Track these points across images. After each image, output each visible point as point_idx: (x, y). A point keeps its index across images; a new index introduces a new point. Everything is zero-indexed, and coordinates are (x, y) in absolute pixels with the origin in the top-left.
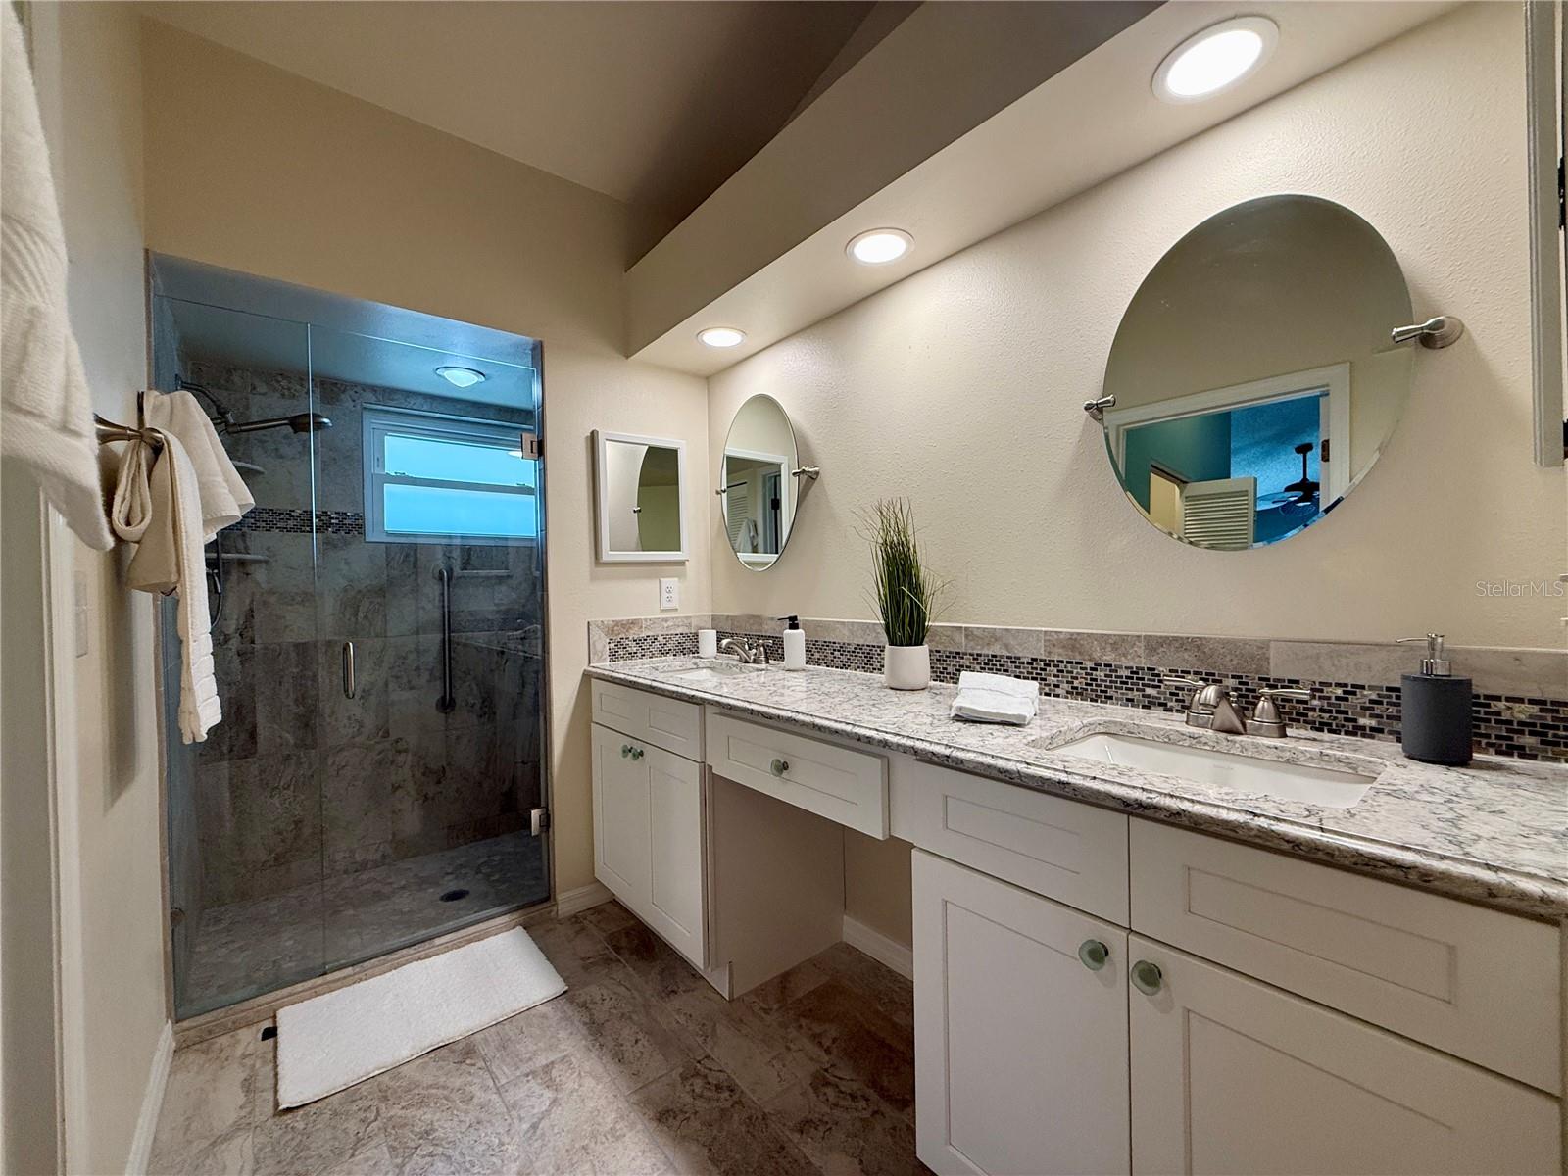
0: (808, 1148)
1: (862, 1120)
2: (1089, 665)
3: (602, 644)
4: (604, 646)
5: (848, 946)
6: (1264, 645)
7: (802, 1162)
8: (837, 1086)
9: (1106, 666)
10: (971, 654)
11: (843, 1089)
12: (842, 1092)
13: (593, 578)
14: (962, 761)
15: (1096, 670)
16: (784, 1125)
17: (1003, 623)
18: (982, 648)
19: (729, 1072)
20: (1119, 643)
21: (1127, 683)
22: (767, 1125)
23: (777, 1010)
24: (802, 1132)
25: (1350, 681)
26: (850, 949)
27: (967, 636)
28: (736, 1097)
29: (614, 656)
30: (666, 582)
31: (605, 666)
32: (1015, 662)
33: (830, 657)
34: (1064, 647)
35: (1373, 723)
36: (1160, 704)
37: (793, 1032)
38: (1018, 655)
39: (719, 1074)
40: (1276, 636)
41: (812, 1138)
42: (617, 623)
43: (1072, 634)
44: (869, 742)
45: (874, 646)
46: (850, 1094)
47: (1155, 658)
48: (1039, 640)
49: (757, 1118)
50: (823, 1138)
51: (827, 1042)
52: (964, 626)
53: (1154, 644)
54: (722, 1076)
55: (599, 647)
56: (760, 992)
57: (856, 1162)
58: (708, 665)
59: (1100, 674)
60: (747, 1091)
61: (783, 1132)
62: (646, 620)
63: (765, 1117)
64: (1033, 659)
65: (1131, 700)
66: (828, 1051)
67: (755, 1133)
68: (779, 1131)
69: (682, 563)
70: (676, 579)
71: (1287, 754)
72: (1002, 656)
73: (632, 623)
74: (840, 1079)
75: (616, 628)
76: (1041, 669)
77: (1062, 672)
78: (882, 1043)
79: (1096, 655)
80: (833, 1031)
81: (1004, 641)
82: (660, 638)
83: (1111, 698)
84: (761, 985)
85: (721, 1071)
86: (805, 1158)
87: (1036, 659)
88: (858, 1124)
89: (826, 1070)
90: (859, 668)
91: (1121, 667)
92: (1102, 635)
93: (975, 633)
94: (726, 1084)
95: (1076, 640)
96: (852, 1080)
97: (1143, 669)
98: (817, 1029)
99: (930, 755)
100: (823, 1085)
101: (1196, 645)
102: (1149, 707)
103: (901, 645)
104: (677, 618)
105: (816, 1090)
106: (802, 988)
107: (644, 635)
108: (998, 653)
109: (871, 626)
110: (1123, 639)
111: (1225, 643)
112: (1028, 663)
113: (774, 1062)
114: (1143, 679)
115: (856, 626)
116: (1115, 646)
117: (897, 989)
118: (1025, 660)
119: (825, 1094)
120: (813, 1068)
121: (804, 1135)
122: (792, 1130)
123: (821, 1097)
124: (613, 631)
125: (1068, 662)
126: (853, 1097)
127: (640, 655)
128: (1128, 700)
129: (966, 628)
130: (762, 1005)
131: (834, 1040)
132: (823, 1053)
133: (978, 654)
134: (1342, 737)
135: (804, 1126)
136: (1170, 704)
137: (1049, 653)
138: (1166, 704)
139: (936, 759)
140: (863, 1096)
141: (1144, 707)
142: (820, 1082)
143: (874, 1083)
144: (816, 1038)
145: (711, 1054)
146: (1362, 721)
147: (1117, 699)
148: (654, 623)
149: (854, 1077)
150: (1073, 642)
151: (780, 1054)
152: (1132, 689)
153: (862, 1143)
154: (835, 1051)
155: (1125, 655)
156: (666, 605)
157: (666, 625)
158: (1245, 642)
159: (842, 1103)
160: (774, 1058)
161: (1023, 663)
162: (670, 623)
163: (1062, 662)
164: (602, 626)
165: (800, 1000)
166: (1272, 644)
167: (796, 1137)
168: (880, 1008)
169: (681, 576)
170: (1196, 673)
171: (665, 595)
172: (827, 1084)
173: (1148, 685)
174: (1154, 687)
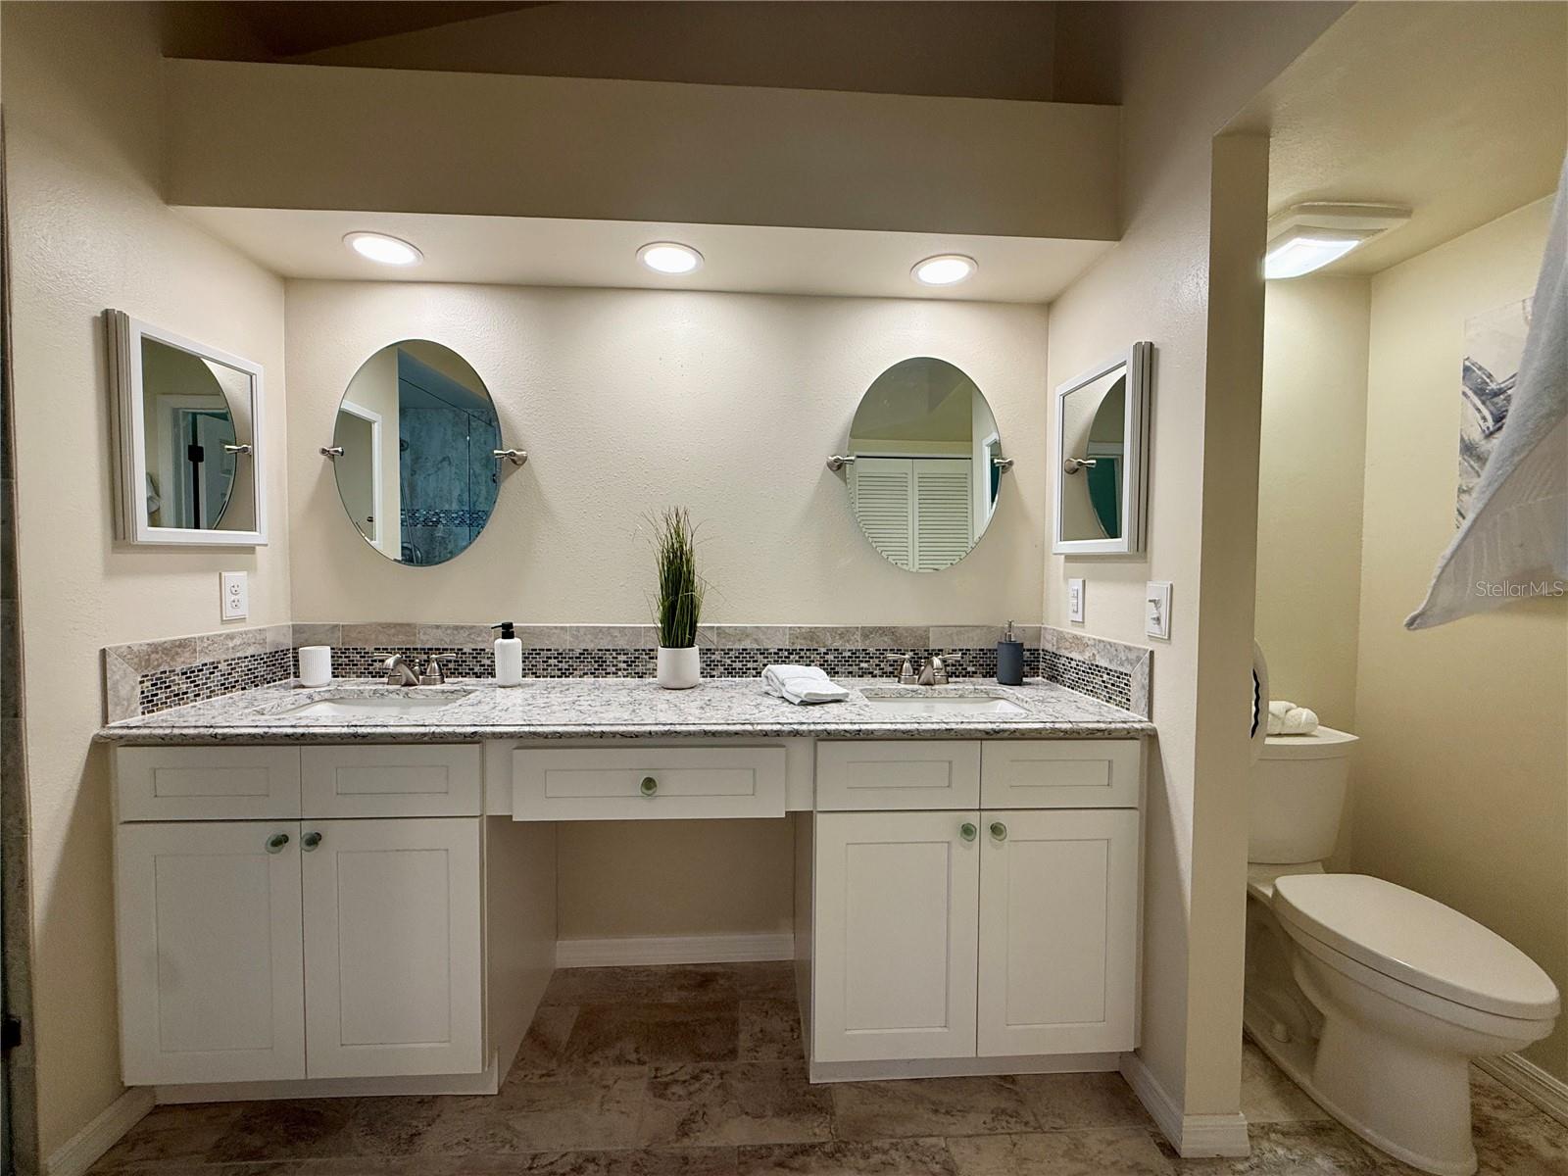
0: (704, 1141)
1: (719, 1087)
2: (823, 650)
3: (128, 684)
4: (133, 688)
5: (566, 971)
6: (927, 630)
7: (710, 1153)
8: (677, 1081)
9: (835, 650)
10: (722, 650)
11: (683, 1079)
12: (685, 1082)
13: (110, 572)
14: (872, 732)
15: (827, 654)
16: (669, 1142)
17: (753, 622)
18: (734, 644)
19: (572, 1149)
20: (844, 633)
21: (848, 661)
22: (655, 1156)
23: (559, 1066)
24: (687, 1134)
25: (965, 648)
26: (568, 973)
27: (719, 634)
28: (603, 1162)
29: (150, 703)
30: (232, 578)
31: (134, 720)
32: (764, 653)
33: (541, 666)
34: (805, 638)
35: (973, 669)
36: (869, 673)
37: (596, 1072)
38: (766, 647)
39: (565, 1159)
40: (934, 624)
41: (699, 1131)
42: (155, 648)
43: (810, 628)
44: (778, 735)
45: (609, 650)
46: (692, 1078)
47: (867, 642)
48: (785, 634)
49: (641, 1160)
50: (706, 1123)
51: (633, 1057)
52: (716, 625)
53: (867, 633)
54: (571, 1158)
55: (124, 691)
56: (520, 1063)
57: (744, 1116)
58: (327, 695)
59: (830, 657)
60: (608, 1149)
61: (673, 1148)
62: (201, 639)
63: (646, 1152)
64: (779, 650)
65: (850, 673)
66: (641, 1062)
67: (652, 1170)
68: (669, 1151)
69: (250, 549)
70: (246, 573)
71: (960, 692)
72: (752, 650)
73: (180, 646)
74: (672, 1074)
75: (153, 656)
76: (786, 657)
77: (802, 657)
78: (675, 1025)
79: (829, 643)
80: (628, 1046)
81: (755, 637)
82: (223, 666)
83: (837, 673)
84: (517, 1057)
85: (563, 1156)
86: (709, 1148)
87: (781, 650)
88: (720, 1092)
89: (656, 1077)
90: (584, 674)
91: (845, 650)
92: (833, 628)
93: (727, 631)
94: (580, 1161)
95: (814, 633)
96: (682, 1067)
97: (859, 650)
98: (612, 1053)
99: (842, 733)
100: (666, 1089)
101: (891, 631)
102: (862, 676)
103: (682, 647)
104: (246, 633)
105: (662, 1096)
106: (562, 1029)
107: (198, 663)
108: (748, 647)
109: (604, 630)
110: (847, 630)
111: (906, 629)
112: (775, 653)
113: (606, 1107)
114: (859, 657)
115: (582, 632)
116: (842, 636)
117: (645, 979)
118: (772, 651)
119: (674, 1094)
120: (643, 1084)
121: (692, 1135)
122: (677, 1141)
123: (673, 1098)
124: (148, 660)
125: (807, 650)
126: (696, 1078)
127: (191, 695)
128: (849, 673)
129: (718, 628)
130: (540, 1072)
131: (637, 1051)
132: (641, 1068)
133: (729, 650)
134: (961, 679)
135: (684, 1129)
136: (875, 672)
137: (793, 643)
138: (872, 673)
139: (848, 735)
140: (702, 1071)
141: (859, 676)
142: (660, 1088)
143: (699, 1056)
144: (620, 1060)
145: (533, 1152)
146: (969, 669)
147: (842, 673)
148: (214, 643)
149: (680, 1064)
150: (812, 634)
151: (603, 1097)
152: (852, 665)
153: (734, 1101)
154: (646, 1058)
155: (848, 641)
156: (229, 613)
157: (231, 645)
158: (918, 628)
159: (692, 1089)
160: (602, 1104)
161: (771, 654)
162: (237, 641)
163: (803, 650)
164: (131, 655)
165: (571, 1043)
166: (931, 629)
167: (686, 1142)
168: (645, 1001)
169: (251, 569)
170: (891, 650)
171: (229, 598)
172: (667, 1085)
173: (862, 661)
174: (866, 662)
